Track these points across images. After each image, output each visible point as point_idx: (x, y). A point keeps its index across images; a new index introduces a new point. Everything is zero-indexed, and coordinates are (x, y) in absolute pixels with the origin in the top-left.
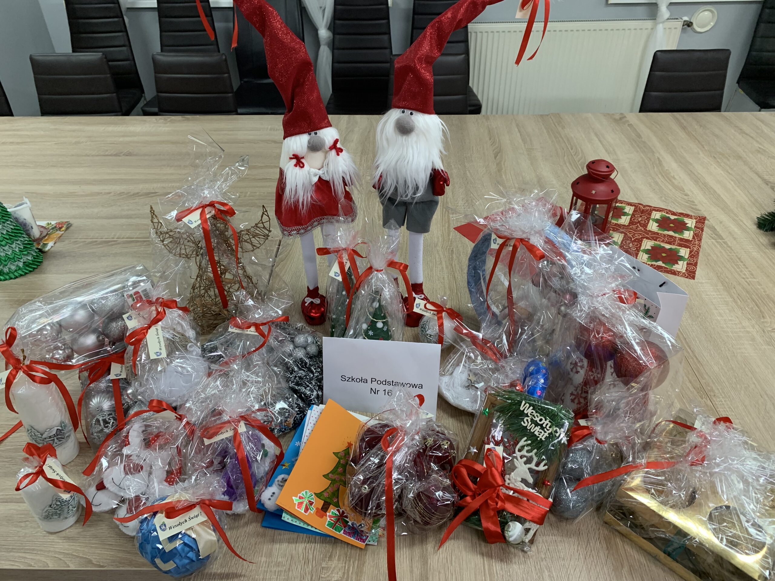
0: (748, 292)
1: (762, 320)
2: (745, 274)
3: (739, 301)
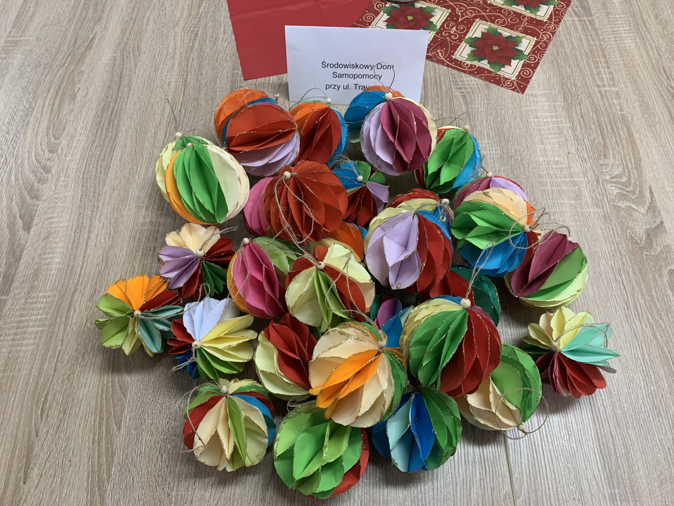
0: (596, 111)
1: (601, 162)
2: (602, 79)
3: (579, 127)
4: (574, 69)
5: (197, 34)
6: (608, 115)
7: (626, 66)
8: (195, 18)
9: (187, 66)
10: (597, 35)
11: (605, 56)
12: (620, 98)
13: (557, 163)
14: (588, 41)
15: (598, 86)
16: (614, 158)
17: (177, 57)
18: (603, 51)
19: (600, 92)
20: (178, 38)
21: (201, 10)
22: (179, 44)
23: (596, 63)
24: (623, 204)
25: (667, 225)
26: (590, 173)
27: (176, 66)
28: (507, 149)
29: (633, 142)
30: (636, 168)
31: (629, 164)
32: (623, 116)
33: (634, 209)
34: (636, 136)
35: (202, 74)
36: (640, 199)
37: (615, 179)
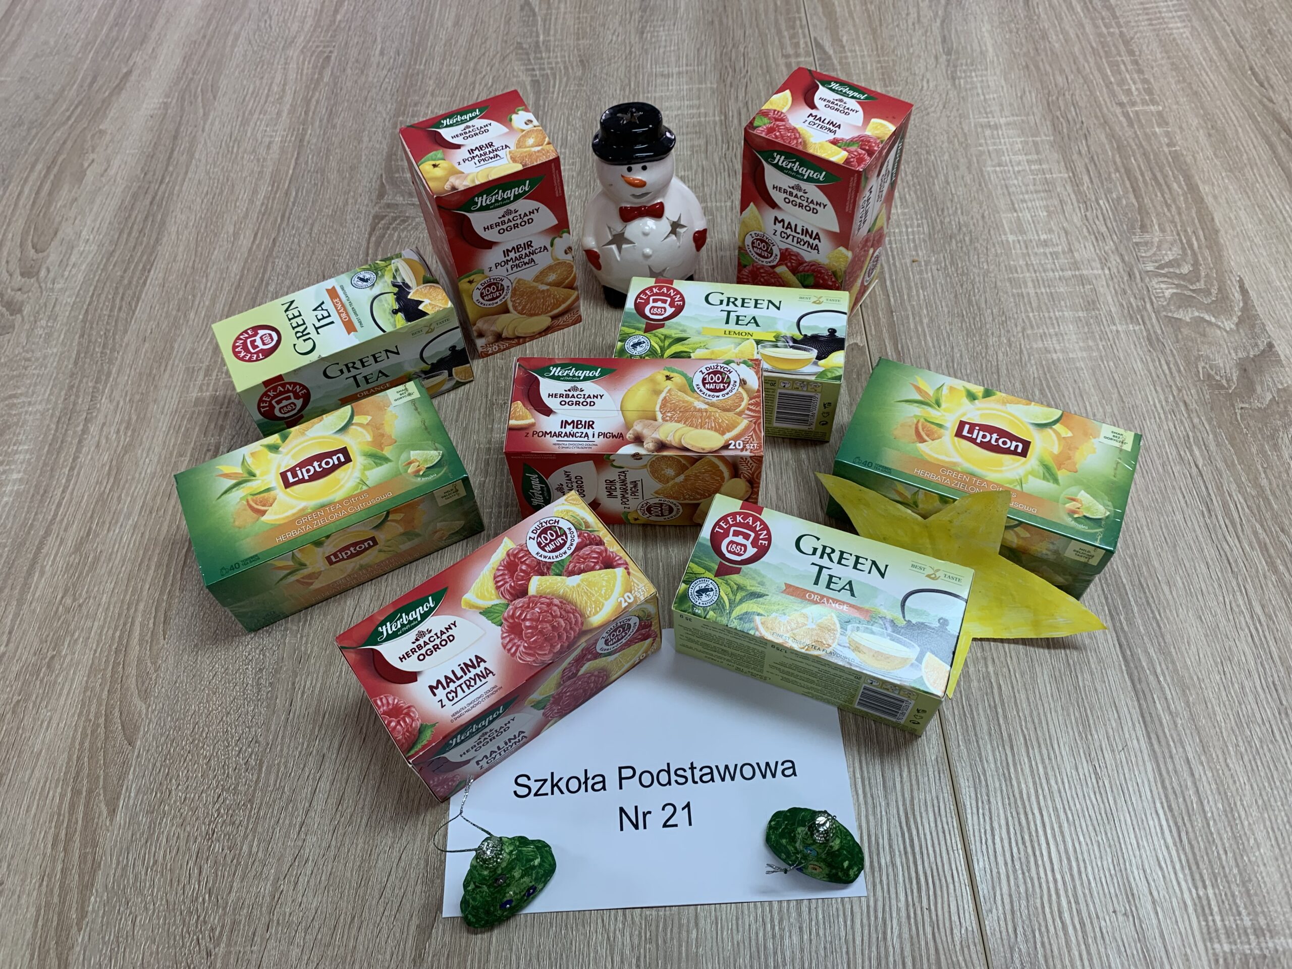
4: (1071, 77)
5: (328, 58)
6: (1145, 154)
7: (1175, 67)
8: (327, 31)
9: (306, 113)
10: (1115, 17)
11: (1131, 53)
12: (1167, 124)
13: (1045, 244)
14: (1096, 27)
15: (1121, 105)
16: (1163, 230)
17: (288, 99)
18: (1126, 43)
19: (1126, 115)
20: (293, 65)
21: (339, 17)
22: (292, 76)
23: (1114, 66)
24: (1187, 315)
25: (1281, 348)
26: (1115, 260)
27: (285, 114)
28: (942, 223)
29: (1199, 201)
30: (1209, 248)
31: (1194, 239)
32: (1176, 156)
33: (1209, 323)
34: (1204, 189)
35: (334, 127)
36: (1222, 304)
37: (1165, 270)
